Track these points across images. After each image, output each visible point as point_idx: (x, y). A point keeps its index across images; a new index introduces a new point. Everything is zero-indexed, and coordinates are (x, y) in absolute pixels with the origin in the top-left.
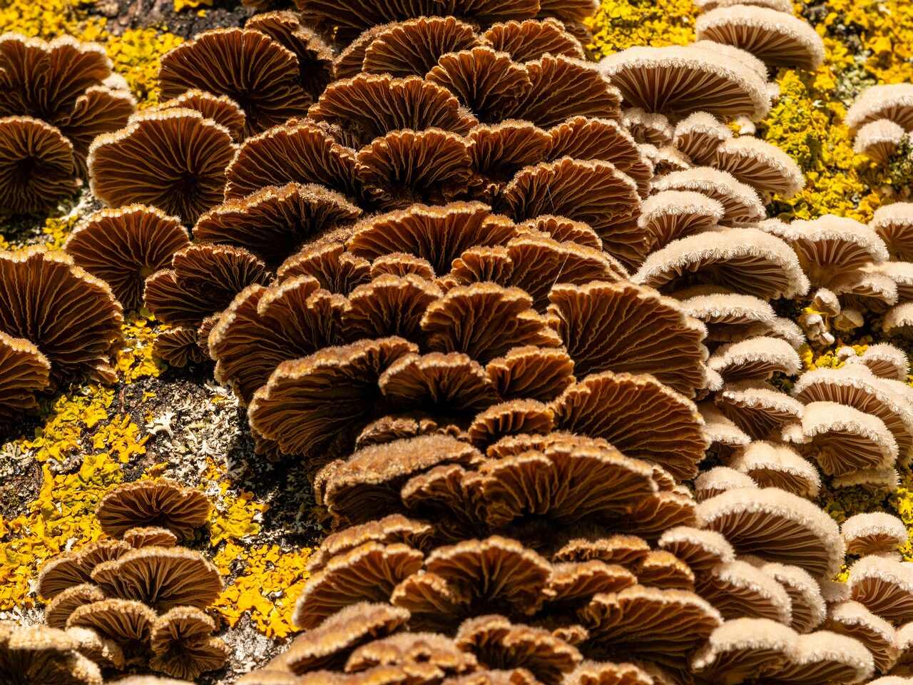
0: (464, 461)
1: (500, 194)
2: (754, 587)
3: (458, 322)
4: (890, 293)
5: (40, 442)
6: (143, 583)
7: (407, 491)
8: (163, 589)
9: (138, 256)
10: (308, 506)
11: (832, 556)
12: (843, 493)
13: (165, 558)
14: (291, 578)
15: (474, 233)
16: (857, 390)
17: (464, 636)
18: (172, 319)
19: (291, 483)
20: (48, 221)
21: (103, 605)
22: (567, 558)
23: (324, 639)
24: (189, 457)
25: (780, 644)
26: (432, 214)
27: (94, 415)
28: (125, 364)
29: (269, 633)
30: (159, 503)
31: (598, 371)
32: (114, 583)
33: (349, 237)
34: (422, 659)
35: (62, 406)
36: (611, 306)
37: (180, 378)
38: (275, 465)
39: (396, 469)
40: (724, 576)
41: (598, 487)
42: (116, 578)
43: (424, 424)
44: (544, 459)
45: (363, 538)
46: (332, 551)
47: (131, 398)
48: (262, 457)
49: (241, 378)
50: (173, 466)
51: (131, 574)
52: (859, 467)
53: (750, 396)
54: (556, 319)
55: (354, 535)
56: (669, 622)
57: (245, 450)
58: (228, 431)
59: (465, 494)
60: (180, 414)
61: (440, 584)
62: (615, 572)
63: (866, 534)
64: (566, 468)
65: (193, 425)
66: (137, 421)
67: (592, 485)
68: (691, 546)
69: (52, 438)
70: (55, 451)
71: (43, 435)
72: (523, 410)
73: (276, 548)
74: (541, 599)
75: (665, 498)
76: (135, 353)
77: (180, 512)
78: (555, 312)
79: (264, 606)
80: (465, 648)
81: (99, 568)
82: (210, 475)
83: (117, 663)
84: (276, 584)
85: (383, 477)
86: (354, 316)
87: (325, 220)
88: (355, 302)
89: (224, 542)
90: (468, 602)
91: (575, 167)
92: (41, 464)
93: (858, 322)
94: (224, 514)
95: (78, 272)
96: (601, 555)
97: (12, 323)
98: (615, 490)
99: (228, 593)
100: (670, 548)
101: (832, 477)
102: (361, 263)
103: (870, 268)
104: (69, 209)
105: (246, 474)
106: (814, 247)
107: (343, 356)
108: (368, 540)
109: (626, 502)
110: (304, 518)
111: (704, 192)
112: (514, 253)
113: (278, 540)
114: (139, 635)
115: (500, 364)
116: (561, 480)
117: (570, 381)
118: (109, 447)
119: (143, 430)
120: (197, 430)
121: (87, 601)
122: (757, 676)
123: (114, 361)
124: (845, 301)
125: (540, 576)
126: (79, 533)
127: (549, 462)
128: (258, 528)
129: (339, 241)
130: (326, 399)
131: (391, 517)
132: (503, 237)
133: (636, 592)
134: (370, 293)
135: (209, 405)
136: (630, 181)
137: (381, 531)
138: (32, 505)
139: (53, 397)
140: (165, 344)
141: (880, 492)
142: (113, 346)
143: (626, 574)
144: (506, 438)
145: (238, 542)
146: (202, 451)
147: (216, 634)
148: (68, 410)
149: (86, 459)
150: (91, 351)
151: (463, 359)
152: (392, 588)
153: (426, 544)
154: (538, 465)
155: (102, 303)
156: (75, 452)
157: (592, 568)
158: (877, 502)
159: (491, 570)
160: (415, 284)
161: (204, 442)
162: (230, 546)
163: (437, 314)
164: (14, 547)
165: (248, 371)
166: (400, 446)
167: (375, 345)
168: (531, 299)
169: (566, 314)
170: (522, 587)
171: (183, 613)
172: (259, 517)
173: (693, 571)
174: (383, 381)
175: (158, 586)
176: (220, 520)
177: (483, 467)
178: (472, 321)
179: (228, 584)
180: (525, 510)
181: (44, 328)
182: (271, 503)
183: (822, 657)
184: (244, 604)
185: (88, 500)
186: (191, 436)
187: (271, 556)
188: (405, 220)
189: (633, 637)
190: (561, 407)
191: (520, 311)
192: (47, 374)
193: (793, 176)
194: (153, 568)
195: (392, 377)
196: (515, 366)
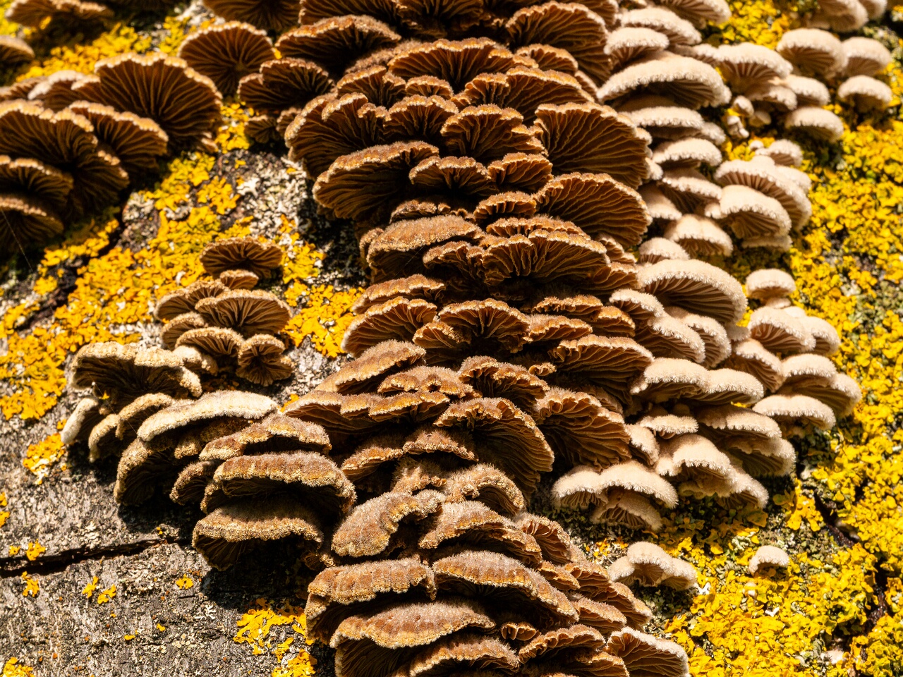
0: (469, 238)
1: (503, 26)
2: (677, 336)
3: (468, 131)
4: (790, 101)
5: (159, 194)
6: (232, 314)
7: (427, 258)
8: (248, 318)
9: (234, 56)
10: (355, 257)
11: (737, 309)
12: (749, 252)
13: (250, 298)
14: (341, 311)
15: (482, 63)
16: (762, 179)
17: (464, 372)
18: (259, 108)
19: (343, 238)
20: (168, 19)
21: (204, 332)
22: (542, 312)
23: (362, 368)
24: (269, 213)
25: (695, 379)
26: (452, 49)
27: (199, 176)
28: (223, 138)
29: (324, 352)
30: (246, 252)
31: (569, 173)
32: (211, 313)
33: (390, 59)
34: (434, 388)
35: (175, 167)
36: (582, 121)
37: (263, 151)
38: (331, 223)
39: (418, 242)
40: (656, 327)
41: (566, 260)
42: (214, 310)
43: (441, 207)
44: (527, 242)
45: (394, 291)
46: (372, 298)
47: (227, 164)
48: (322, 217)
49: (308, 159)
50: (256, 220)
51: (224, 308)
52: (762, 233)
53: (683, 183)
54: (541, 131)
55: (388, 288)
56: (615, 359)
57: (310, 210)
58: (298, 195)
59: (469, 262)
60: (263, 180)
61: (448, 330)
62: (576, 324)
63: (765, 285)
64: (543, 246)
65: (272, 189)
66: (229, 182)
67: (562, 258)
68: (632, 304)
69: (167, 192)
70: (170, 202)
71: (161, 189)
72: (513, 200)
73: (330, 288)
74: (522, 343)
75: (616, 268)
76: (231, 130)
77: (262, 258)
78: (540, 125)
79: (321, 332)
80: (466, 380)
81: (202, 302)
82: (283, 229)
83: (213, 372)
84: (330, 315)
85: (410, 246)
86: (393, 124)
87: (373, 43)
88: (393, 115)
89: (292, 281)
90: (469, 342)
91: (558, 10)
92: (159, 211)
93: (766, 120)
94: (293, 261)
95: (190, 73)
96: (567, 312)
97: (139, 104)
98: (579, 262)
99: (294, 320)
100: (618, 304)
101: (742, 240)
102: (399, 81)
103: (776, 81)
104: (183, 10)
105: (310, 229)
106: (736, 67)
107: (383, 154)
108: (399, 294)
109: (587, 270)
110: (352, 265)
111: (653, 27)
112: (511, 80)
113: (332, 281)
114: (229, 352)
115: (498, 165)
116: (539, 254)
117: (549, 178)
118: (210, 201)
119: (235, 191)
120: (275, 193)
121: (192, 326)
122: (678, 397)
123: (215, 135)
124: (757, 105)
125: (522, 327)
126: (186, 268)
127: (530, 244)
128: (318, 271)
129: (383, 63)
130: (370, 181)
131: (414, 276)
132: (503, 66)
133: (591, 341)
134: (404, 109)
135: (284, 174)
136: (599, 20)
137: (407, 287)
138: (152, 242)
139: (170, 160)
140: (253, 126)
141: (777, 252)
142: (214, 124)
143: (584, 326)
144: (501, 220)
145: (302, 281)
146: (278, 210)
147: (286, 352)
148: (180, 170)
149: (192, 210)
150: (199, 127)
151: (471, 162)
152: (415, 330)
153: (439, 299)
154: (523, 245)
155: (206, 94)
156: (185, 204)
157: (560, 321)
158: (774, 259)
159: (487, 320)
160: (437, 104)
161: (280, 203)
162: (297, 284)
163: (453, 126)
164: (139, 274)
165: (314, 154)
166: (423, 223)
167: (406, 148)
168: (522, 117)
169: (548, 126)
170: (508, 334)
171: (262, 340)
172: (319, 264)
173: (634, 321)
174: (412, 175)
175: (244, 317)
176: (291, 264)
177: (483, 242)
178: (479, 130)
179: (295, 313)
180: (514, 274)
181: (163, 110)
182: (328, 252)
183: (725, 389)
184: (307, 330)
185: (193, 242)
186: (271, 198)
187: (327, 293)
188: (432, 51)
189: (589, 368)
190: (542, 198)
191: (514, 127)
192: (165, 145)
193: (722, 11)
194: (241, 304)
195: (419, 173)
196: (508, 167)
